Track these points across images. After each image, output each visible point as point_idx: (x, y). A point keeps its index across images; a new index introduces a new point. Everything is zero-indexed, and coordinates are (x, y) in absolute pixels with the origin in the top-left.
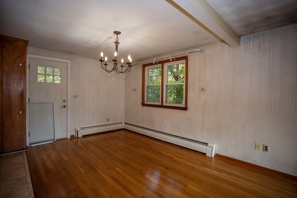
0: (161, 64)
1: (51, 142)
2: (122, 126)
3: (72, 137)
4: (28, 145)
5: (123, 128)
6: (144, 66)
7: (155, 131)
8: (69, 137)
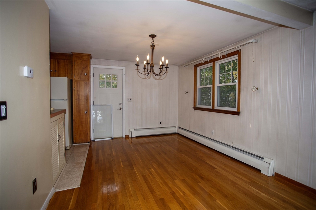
0: (212, 63)
1: (110, 139)
2: (175, 130)
3: (127, 137)
4: (92, 139)
5: (176, 132)
6: (196, 66)
7: (206, 137)
8: (124, 137)
